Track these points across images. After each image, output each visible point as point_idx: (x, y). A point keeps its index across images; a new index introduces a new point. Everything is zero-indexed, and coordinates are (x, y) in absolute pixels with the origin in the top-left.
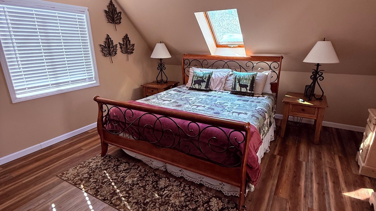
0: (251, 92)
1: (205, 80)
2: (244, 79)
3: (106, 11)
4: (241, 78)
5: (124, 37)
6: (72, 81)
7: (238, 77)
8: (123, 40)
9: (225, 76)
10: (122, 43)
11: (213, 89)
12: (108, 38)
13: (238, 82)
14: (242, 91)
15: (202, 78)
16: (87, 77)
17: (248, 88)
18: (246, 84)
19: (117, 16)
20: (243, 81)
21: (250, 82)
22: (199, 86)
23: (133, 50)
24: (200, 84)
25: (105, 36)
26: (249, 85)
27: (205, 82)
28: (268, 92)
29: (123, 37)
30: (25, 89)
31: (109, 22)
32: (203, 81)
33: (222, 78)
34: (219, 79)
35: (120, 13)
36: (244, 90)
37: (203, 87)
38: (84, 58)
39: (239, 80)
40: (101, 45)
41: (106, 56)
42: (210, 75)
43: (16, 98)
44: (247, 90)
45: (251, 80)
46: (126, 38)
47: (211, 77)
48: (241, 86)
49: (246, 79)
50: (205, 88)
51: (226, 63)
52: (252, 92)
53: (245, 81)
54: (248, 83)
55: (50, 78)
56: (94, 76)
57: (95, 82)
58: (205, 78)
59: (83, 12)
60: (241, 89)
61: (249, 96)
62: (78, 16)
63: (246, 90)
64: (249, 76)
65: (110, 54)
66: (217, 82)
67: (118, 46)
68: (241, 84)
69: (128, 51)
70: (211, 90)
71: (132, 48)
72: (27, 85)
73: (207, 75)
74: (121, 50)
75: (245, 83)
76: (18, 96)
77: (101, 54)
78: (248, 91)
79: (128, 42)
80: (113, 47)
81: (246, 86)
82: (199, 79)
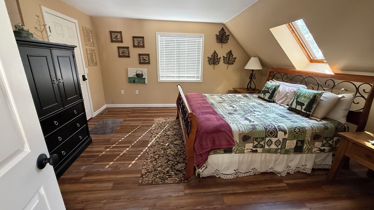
0: (305, 112)
1: (269, 91)
2: (303, 96)
3: (217, 35)
4: (301, 94)
5: (229, 52)
6: (187, 77)
7: (298, 94)
8: (227, 55)
9: (292, 91)
10: (226, 57)
11: (276, 102)
12: (215, 52)
13: (296, 99)
14: (297, 108)
15: (268, 89)
16: (196, 76)
17: (304, 107)
18: (303, 102)
19: (226, 38)
20: (301, 98)
21: (308, 101)
22: (264, 95)
23: (234, 61)
24: (265, 94)
25: (213, 52)
26: (306, 104)
27: (269, 93)
28: (339, 120)
29: (227, 53)
30: (164, 76)
31: (218, 42)
32: (268, 92)
33: (288, 93)
34: (285, 93)
35: (229, 35)
36: (299, 108)
37: (266, 98)
38: (196, 64)
39: (298, 96)
40: (208, 57)
41: (210, 65)
42: (277, 87)
43: (160, 80)
44: (302, 108)
45: (310, 99)
46: (230, 53)
47: (277, 90)
48: (298, 103)
49: (305, 97)
50: (268, 98)
51: (305, 78)
52: (308, 113)
53: (303, 99)
54: (306, 102)
55: (176, 73)
56: (200, 76)
57: (200, 79)
58: (270, 90)
59: (200, 37)
60: (296, 106)
61: (303, 116)
62: (198, 39)
63: (300, 108)
64: (310, 94)
65: (214, 64)
66: (281, 95)
67: (222, 58)
68: (298, 101)
69: (230, 62)
70: (274, 102)
71: (234, 60)
72: (166, 75)
73: (274, 87)
74: (223, 61)
75: (302, 100)
76: (160, 79)
77: (208, 63)
78: (303, 111)
79: (231, 56)
80: (217, 59)
81: (302, 104)
82: (266, 89)
